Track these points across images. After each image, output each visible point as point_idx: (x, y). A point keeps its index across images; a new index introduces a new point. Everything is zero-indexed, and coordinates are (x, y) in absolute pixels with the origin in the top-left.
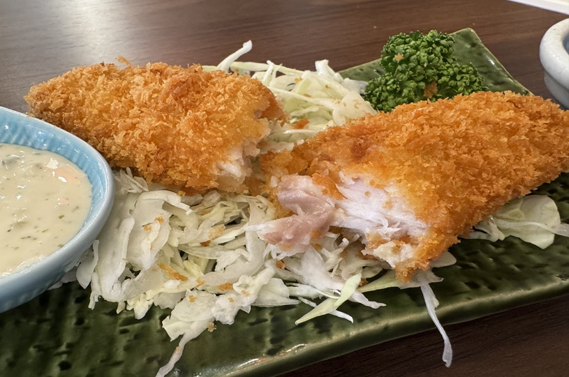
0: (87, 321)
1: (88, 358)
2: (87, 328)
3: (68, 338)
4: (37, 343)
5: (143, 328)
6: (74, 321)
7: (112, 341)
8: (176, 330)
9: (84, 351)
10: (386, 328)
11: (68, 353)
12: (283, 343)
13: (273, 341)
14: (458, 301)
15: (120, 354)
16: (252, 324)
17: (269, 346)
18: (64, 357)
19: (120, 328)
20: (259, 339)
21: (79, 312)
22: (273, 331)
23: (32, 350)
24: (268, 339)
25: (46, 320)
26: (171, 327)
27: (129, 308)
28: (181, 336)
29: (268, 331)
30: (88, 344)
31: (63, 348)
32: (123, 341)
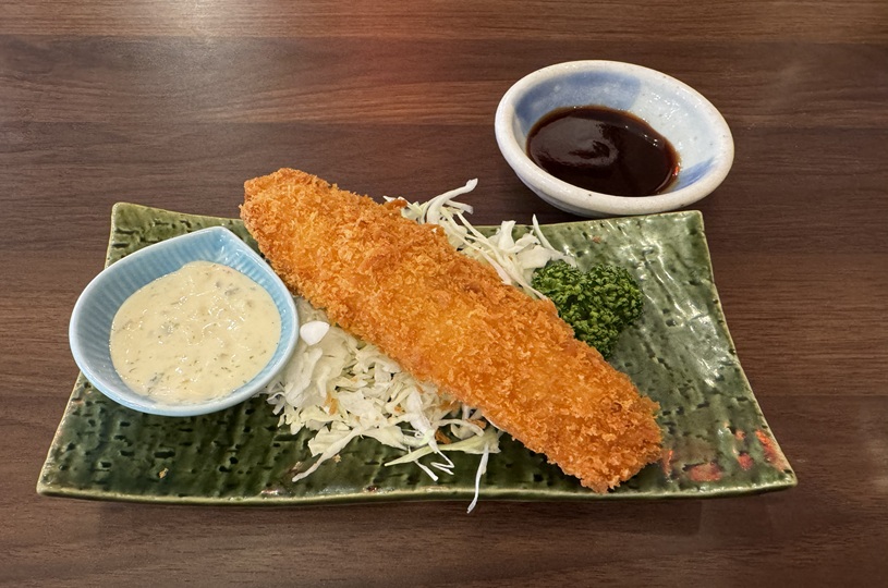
0: (252, 430)
1: (250, 458)
2: (252, 436)
3: (237, 441)
4: (216, 439)
5: (290, 446)
6: (243, 429)
7: (267, 451)
8: (317, 449)
9: (247, 453)
10: (455, 493)
11: (237, 452)
12: (381, 484)
13: (375, 481)
14: (516, 487)
15: (271, 462)
16: (367, 464)
17: (371, 484)
18: (234, 455)
19: (274, 442)
20: (366, 477)
21: (247, 421)
22: (379, 473)
23: (213, 443)
24: (373, 478)
25: (223, 423)
26: (315, 446)
27: (287, 423)
28: (320, 455)
29: (375, 473)
30: (250, 448)
31: (234, 448)
32: (275, 452)
